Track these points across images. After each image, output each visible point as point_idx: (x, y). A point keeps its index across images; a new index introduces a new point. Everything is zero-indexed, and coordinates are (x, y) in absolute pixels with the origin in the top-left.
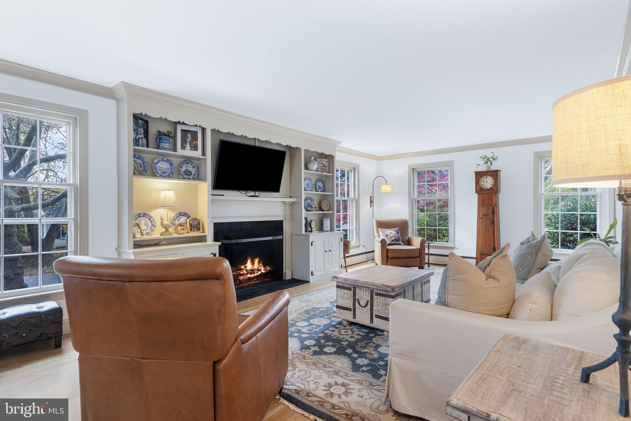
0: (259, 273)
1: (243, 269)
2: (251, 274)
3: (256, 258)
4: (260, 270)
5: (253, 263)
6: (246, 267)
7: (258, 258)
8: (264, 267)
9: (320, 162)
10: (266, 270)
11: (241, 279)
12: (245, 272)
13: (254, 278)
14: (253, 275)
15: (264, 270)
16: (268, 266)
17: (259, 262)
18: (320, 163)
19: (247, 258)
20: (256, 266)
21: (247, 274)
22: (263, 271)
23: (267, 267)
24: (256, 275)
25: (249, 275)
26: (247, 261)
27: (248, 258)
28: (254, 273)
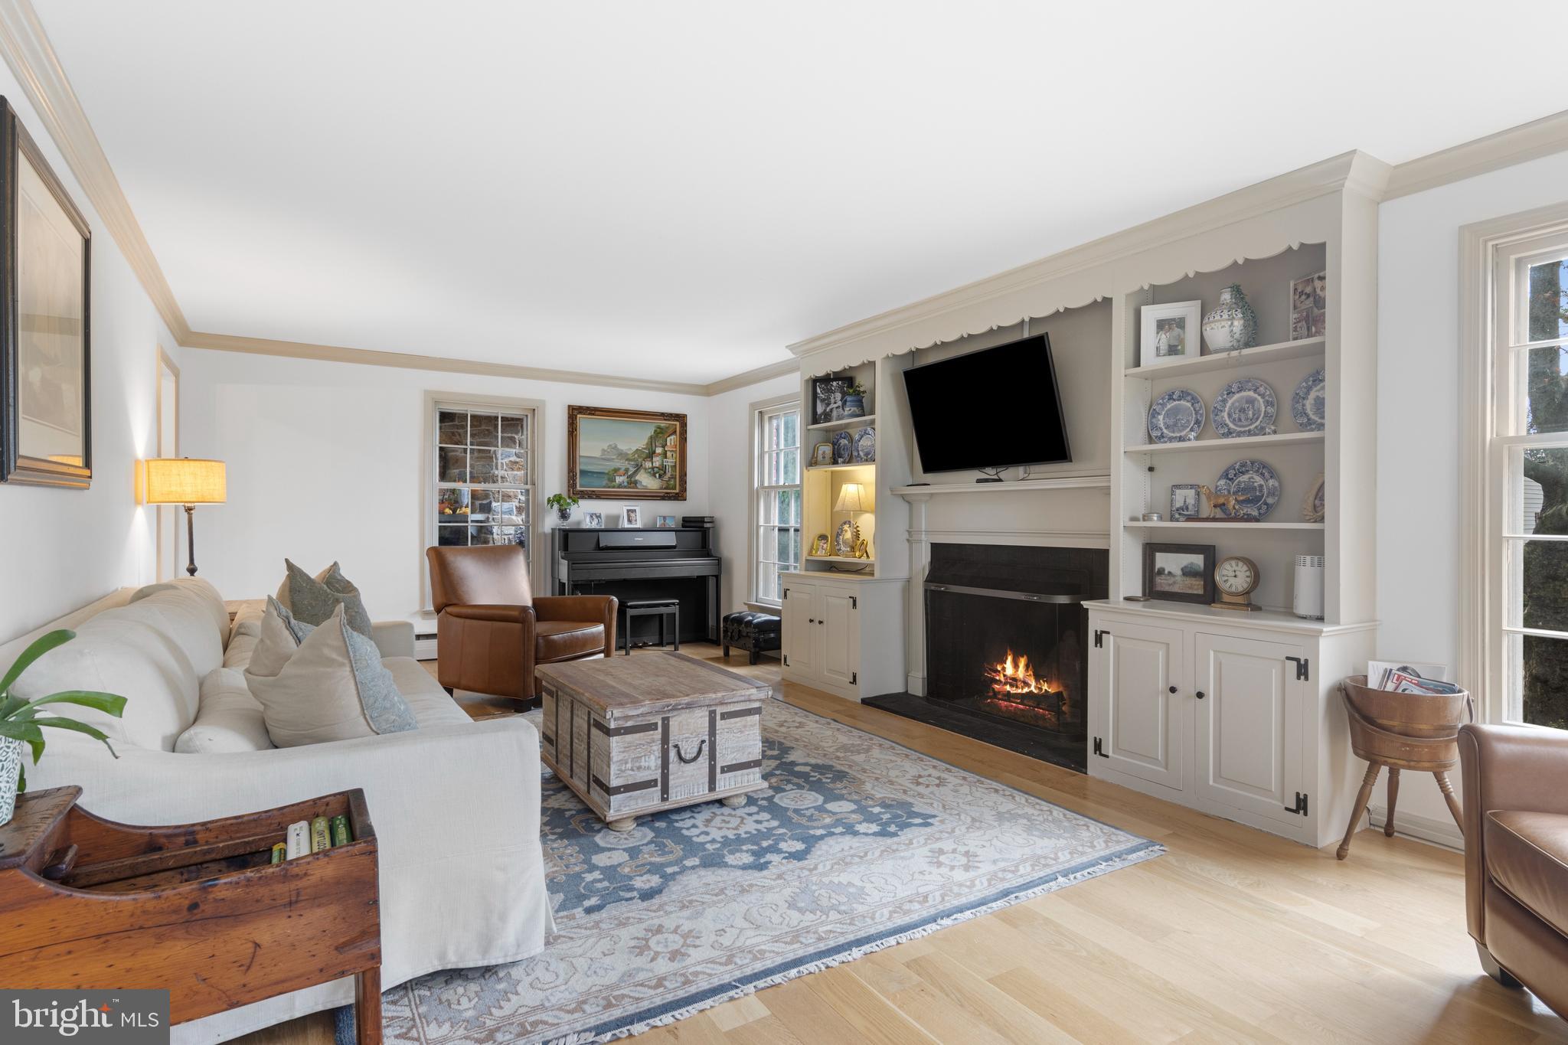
0: (1026, 690)
1: (999, 672)
2: (1012, 685)
3: (1023, 657)
4: (1029, 685)
5: (1016, 666)
6: (1004, 669)
7: (1025, 657)
8: (1037, 680)
9: (1302, 293)
10: (1039, 688)
11: (996, 690)
12: (1002, 679)
13: (1017, 695)
14: (1013, 691)
15: (1036, 687)
16: (1044, 681)
17: (1027, 667)
18: (1303, 297)
19: (1007, 652)
20: (1021, 673)
21: (1006, 684)
22: (1033, 688)
23: (1041, 681)
24: (1020, 691)
25: (1008, 688)
26: (1007, 659)
27: (1009, 652)
28: (1017, 687)
